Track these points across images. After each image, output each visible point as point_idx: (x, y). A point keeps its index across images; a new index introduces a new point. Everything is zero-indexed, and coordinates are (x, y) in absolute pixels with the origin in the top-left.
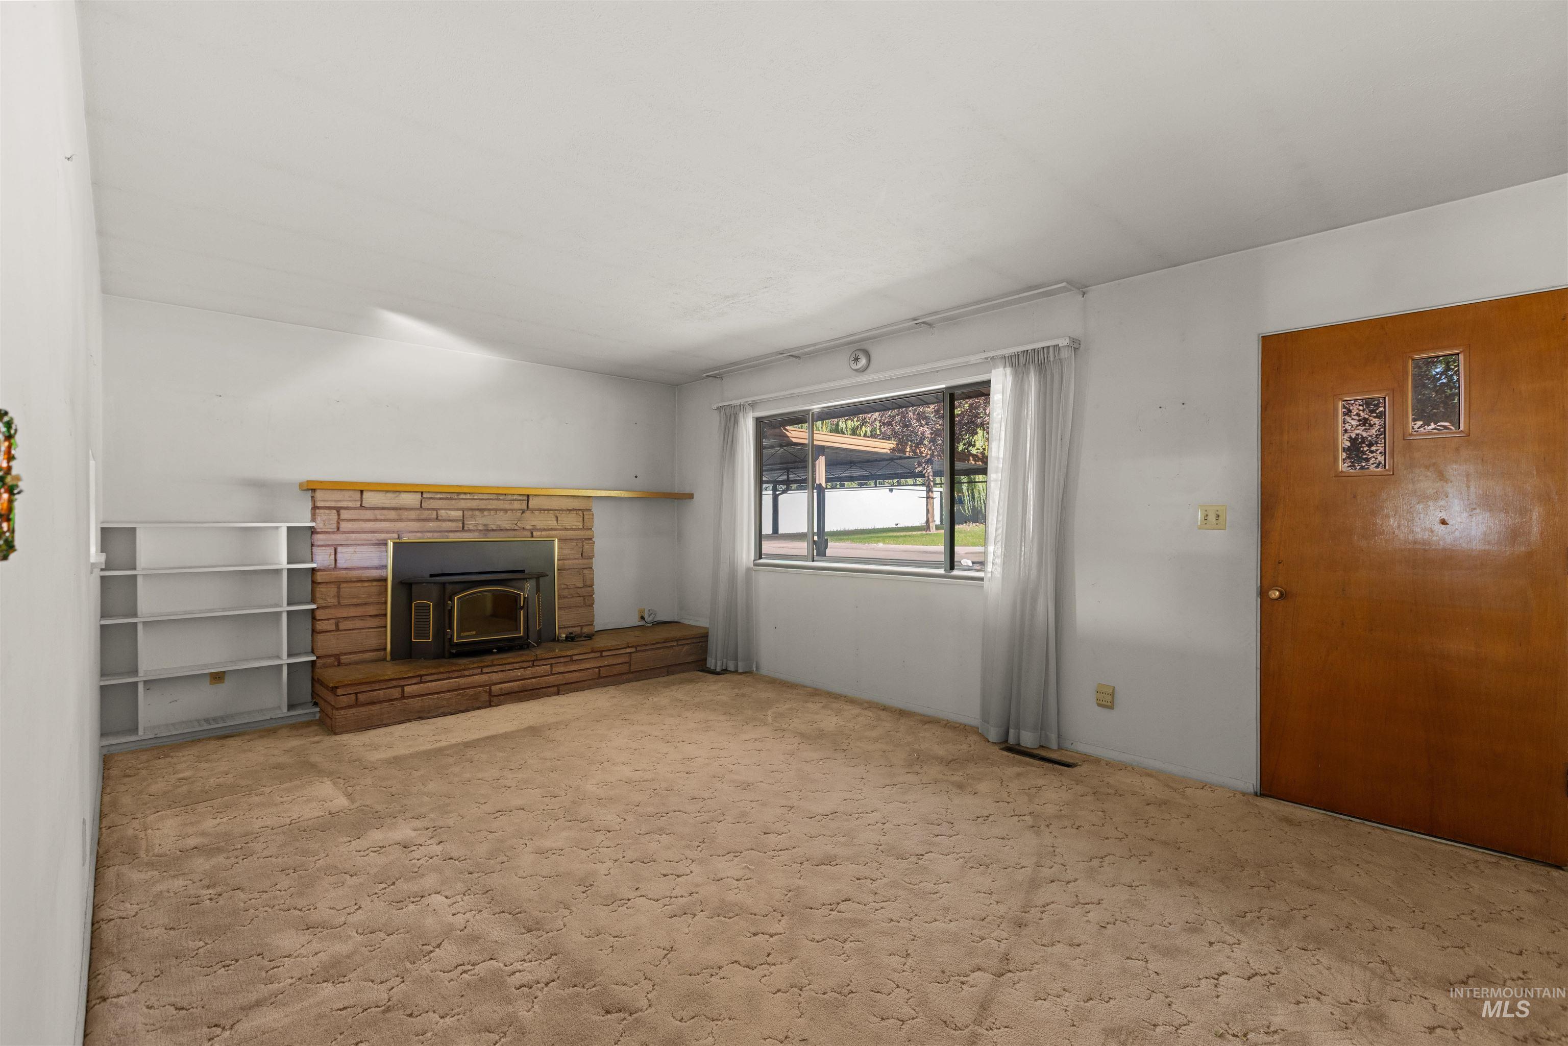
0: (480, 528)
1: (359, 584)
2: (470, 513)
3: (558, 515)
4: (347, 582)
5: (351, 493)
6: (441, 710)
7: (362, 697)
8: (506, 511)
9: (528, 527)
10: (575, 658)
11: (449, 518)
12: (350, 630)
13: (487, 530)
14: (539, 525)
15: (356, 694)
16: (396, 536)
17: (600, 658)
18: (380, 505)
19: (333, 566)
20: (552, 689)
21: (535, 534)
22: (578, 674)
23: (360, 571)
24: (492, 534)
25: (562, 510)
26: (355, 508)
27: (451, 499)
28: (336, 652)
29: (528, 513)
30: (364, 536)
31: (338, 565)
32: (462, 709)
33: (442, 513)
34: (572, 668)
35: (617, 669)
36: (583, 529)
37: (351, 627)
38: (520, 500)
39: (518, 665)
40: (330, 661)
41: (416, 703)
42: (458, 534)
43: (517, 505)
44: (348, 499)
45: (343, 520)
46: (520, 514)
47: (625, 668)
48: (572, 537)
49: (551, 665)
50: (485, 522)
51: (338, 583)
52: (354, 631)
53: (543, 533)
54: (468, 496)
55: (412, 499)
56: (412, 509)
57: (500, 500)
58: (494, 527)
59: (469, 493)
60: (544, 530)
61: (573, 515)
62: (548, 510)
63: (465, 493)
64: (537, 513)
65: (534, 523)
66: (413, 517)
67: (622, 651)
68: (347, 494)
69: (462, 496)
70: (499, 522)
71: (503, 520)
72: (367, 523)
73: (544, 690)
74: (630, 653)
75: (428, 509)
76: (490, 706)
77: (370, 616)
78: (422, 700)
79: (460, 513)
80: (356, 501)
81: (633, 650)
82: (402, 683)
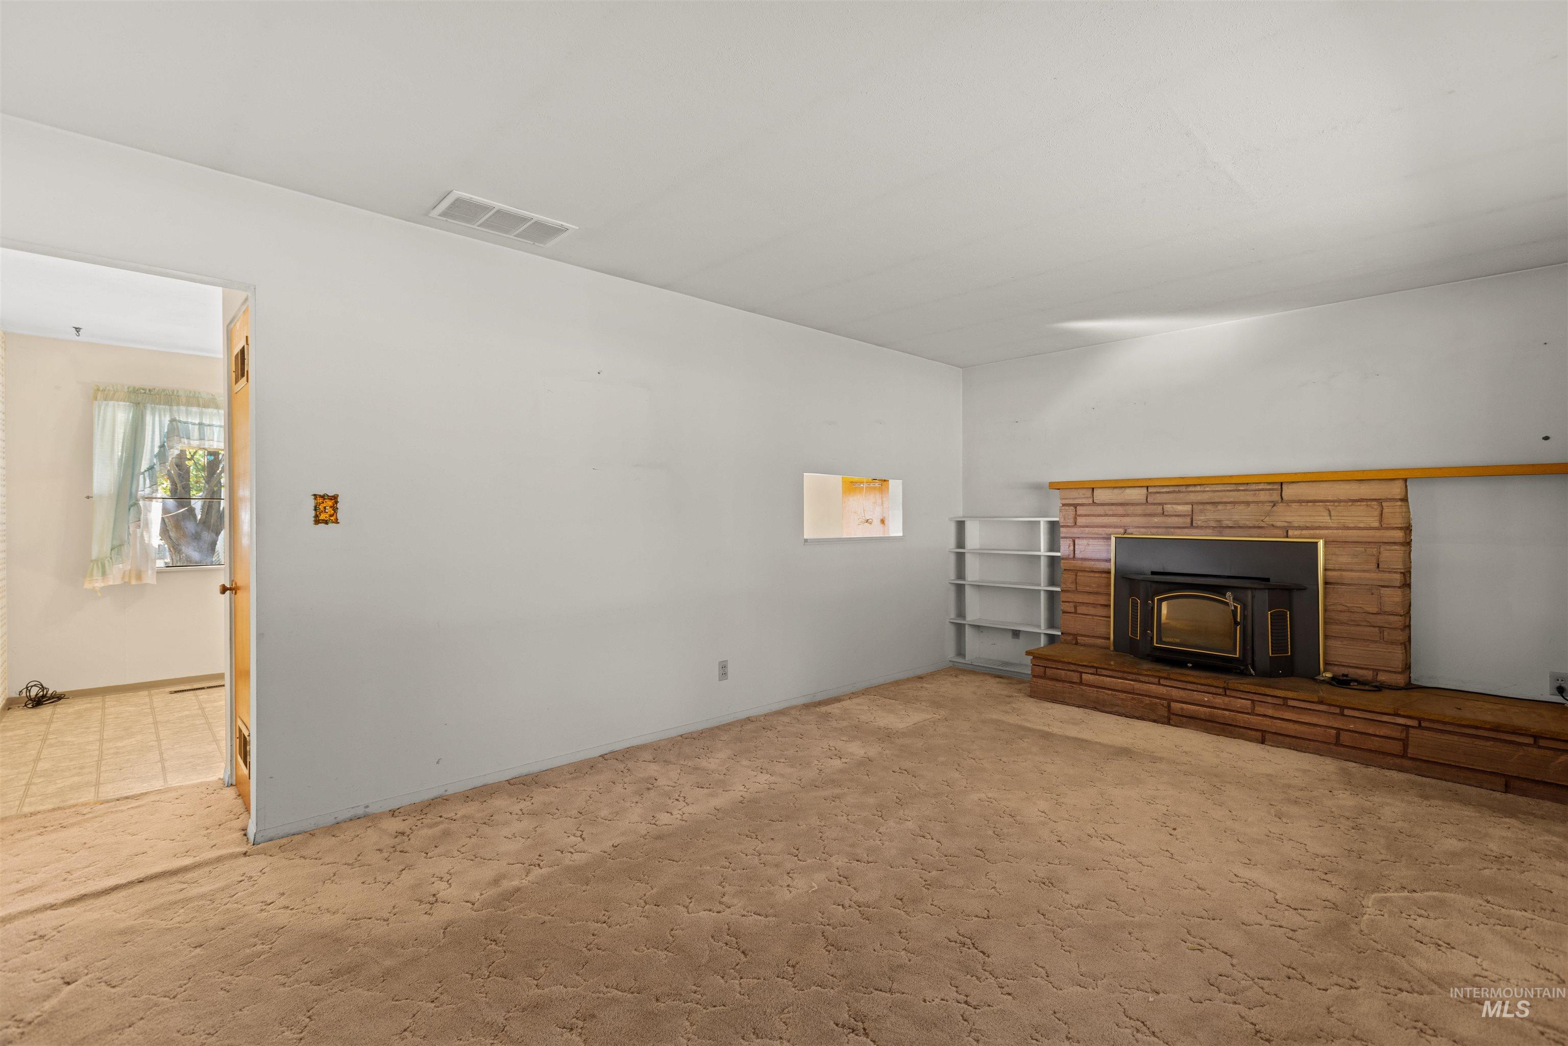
0: (1213, 524)
1: (1092, 575)
2: (1201, 507)
3: (1330, 508)
4: (1082, 571)
5: (1084, 491)
6: (1115, 709)
7: (1049, 672)
8: (1248, 503)
9: (1279, 524)
10: (1291, 703)
11: (1175, 513)
12: (1086, 615)
13: (1220, 527)
14: (1297, 520)
15: (1046, 667)
16: (1122, 530)
17: (1339, 717)
18: (1108, 501)
19: (1072, 556)
20: (1254, 733)
21: (1290, 533)
22: (1297, 726)
23: (1093, 563)
24: (1228, 531)
25: (1340, 501)
26: (1089, 505)
27: (1179, 492)
28: (1073, 631)
29: (1280, 507)
30: (1096, 530)
31: (1077, 556)
32: (1137, 715)
33: (1168, 508)
34: (1288, 715)
35: (1375, 743)
36: (1381, 528)
37: (1085, 612)
38: (1270, 490)
39: (1203, 687)
40: (1070, 638)
41: (1092, 693)
42: (1186, 531)
43: (1263, 496)
44: (1081, 497)
45: (1080, 516)
46: (1271, 507)
47: (1396, 747)
48: (1356, 539)
49: (1253, 701)
50: (1218, 517)
51: (1076, 571)
52: (1088, 617)
53: (1304, 532)
54: (1198, 488)
55: (1137, 495)
56: (1138, 504)
57: (1239, 490)
58: (1230, 524)
59: (1200, 485)
60: (1307, 528)
61: (1360, 509)
62: (1314, 501)
63: (1195, 485)
64: (1295, 506)
65: (1289, 519)
66: (1140, 512)
67: (1385, 718)
68: (1082, 492)
69: (1191, 489)
70: (1236, 517)
71: (1241, 515)
72: (1098, 518)
73: (1241, 730)
74: (1407, 727)
75: (1155, 504)
76: (1169, 723)
77: (1101, 605)
78: (1097, 691)
79: (1188, 508)
80: (1087, 498)
81: (1414, 723)
82: (1080, 669)
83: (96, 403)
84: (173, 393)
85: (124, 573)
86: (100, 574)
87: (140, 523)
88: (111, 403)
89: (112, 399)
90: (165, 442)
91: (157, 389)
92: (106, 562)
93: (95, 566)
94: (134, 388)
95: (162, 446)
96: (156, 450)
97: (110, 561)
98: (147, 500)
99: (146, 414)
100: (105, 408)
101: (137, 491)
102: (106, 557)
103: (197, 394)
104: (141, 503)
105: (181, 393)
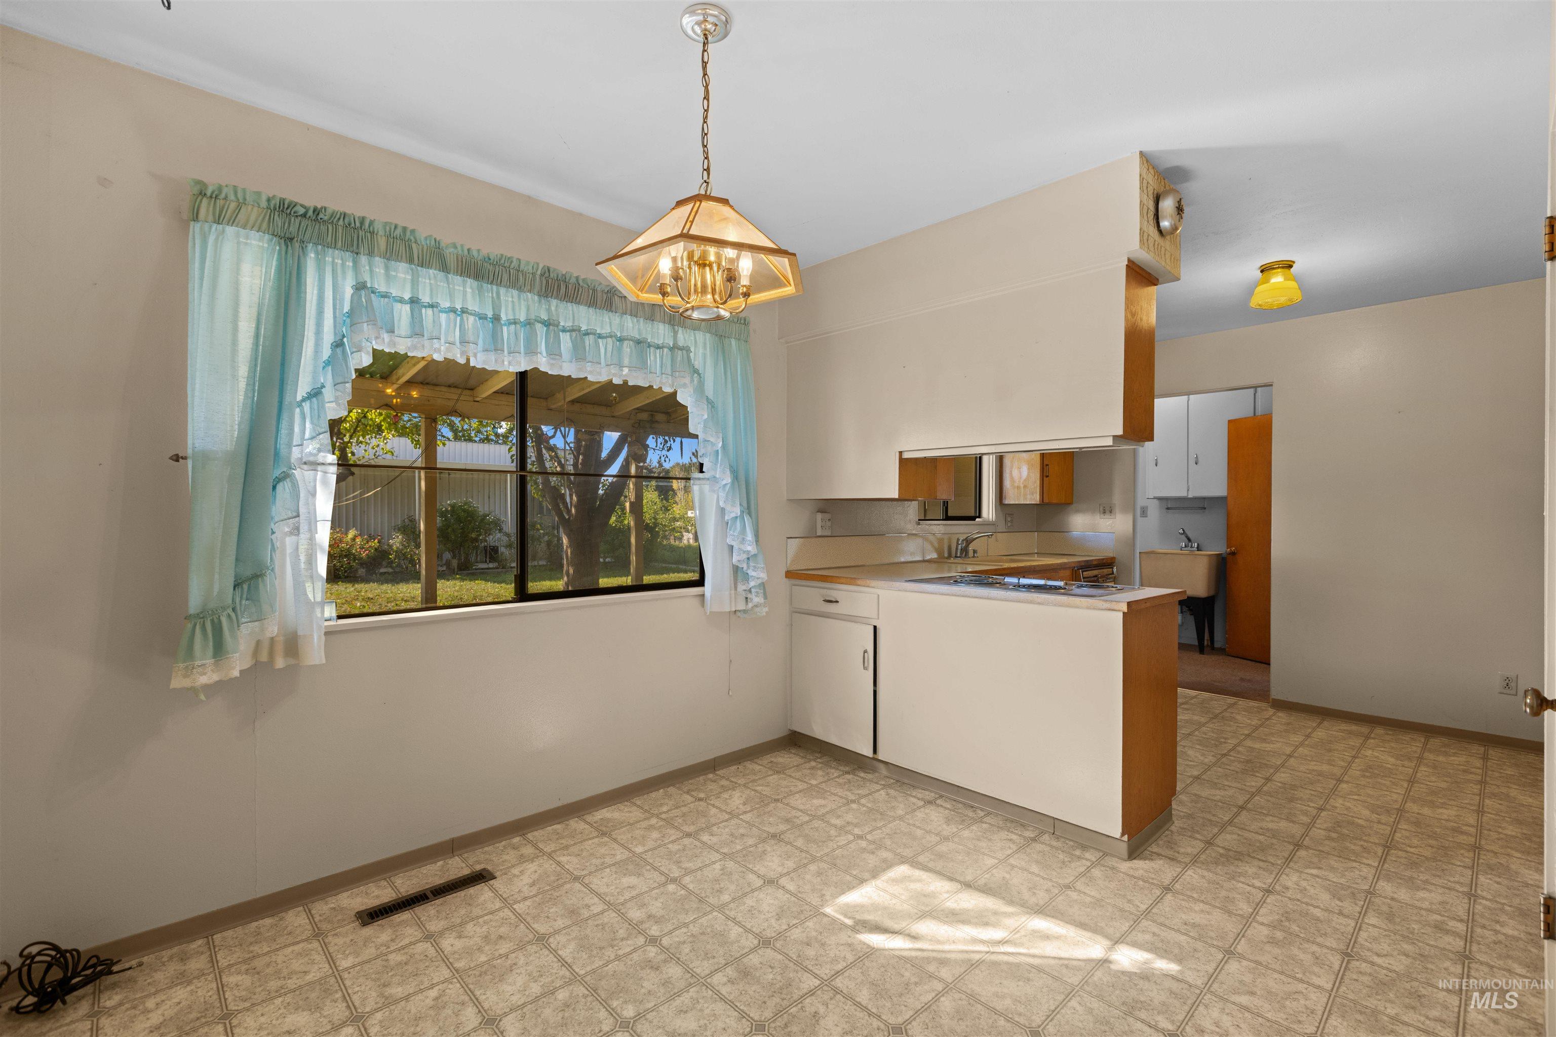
83: (195, 227)
84: (362, 223)
85: (258, 643)
86: (210, 651)
87: (299, 522)
88: (230, 230)
89: (232, 222)
90: (344, 336)
91: (329, 212)
92: (224, 620)
93: (198, 627)
94: (282, 201)
95: (338, 344)
96: (326, 353)
97: (233, 615)
98: (305, 467)
99: (306, 267)
100: (217, 239)
101: (290, 445)
102: (224, 608)
103: (408, 233)
104: (297, 473)
105: (378, 227)
